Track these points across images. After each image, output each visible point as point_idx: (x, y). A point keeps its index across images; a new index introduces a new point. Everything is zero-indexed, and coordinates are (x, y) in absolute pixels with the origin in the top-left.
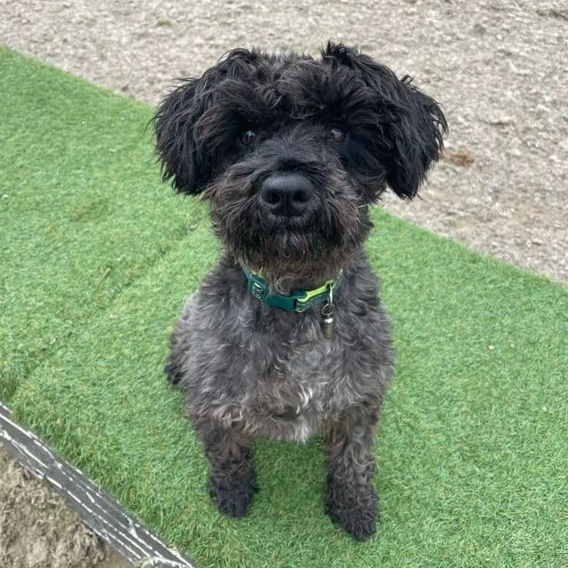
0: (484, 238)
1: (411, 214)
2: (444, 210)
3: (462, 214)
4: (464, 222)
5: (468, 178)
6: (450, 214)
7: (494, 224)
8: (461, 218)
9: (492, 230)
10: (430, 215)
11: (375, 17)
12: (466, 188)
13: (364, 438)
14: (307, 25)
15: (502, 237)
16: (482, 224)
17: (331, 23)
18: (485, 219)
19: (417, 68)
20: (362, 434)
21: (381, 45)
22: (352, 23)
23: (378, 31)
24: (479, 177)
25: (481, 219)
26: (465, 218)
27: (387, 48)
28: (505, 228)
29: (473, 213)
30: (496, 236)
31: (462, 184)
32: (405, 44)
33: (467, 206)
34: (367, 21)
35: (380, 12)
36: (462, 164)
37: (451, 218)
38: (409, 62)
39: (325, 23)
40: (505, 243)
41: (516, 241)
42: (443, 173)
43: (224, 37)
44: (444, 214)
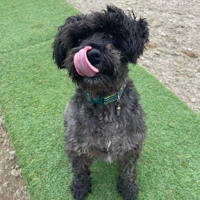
0: (186, 82)
1: (163, 68)
2: (176, 70)
3: (182, 73)
4: (182, 75)
5: (192, 62)
6: (178, 72)
7: (193, 79)
8: (181, 74)
9: (191, 81)
10: (170, 70)
11: (188, 5)
12: (189, 65)
13: (134, 162)
14: (162, 3)
15: (193, 84)
16: (188, 78)
17: (171, 4)
18: (190, 76)
19: (194, 23)
20: (133, 161)
21: (186, 14)
22: (178, 5)
23: (187, 9)
24: (197, 63)
25: (188, 76)
26: (183, 74)
27: (187, 15)
28: (196, 82)
29: (187, 74)
30: (191, 83)
31: (188, 64)
32: (194, 15)
33: (186, 71)
34: (184, 6)
35: (191, 4)
36: (192, 57)
37: (177, 73)
38: (193, 21)
39: (169, 4)
40: (193, 86)
41: (198, 87)
42: (183, 58)
43: (132, 2)
44: (175, 71)
